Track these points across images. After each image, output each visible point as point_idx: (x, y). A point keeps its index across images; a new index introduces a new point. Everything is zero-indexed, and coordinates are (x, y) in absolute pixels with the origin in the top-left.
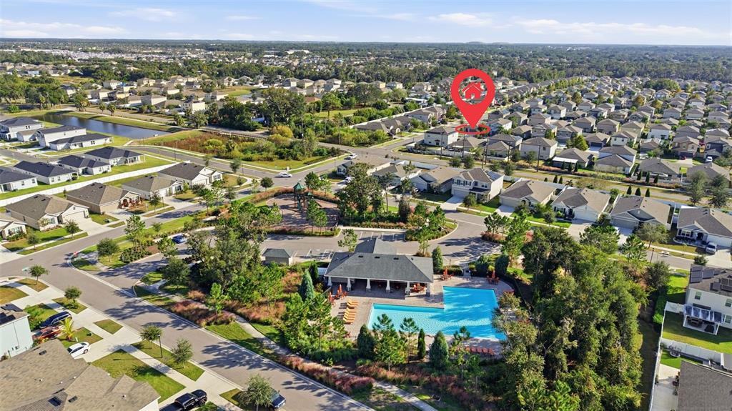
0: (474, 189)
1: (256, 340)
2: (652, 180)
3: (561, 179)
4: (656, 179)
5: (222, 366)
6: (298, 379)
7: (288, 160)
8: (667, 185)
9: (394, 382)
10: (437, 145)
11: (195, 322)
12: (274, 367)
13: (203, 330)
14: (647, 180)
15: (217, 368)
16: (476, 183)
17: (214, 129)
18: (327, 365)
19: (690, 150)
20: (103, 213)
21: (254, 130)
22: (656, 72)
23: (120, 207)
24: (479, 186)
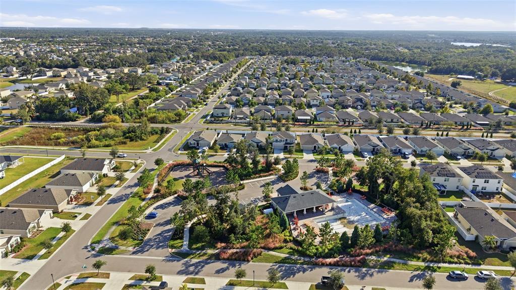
0: (286, 143)
1: (286, 258)
2: (351, 123)
3: (317, 130)
4: (353, 122)
5: (290, 277)
6: (332, 269)
7: (136, 141)
8: (358, 125)
9: (371, 254)
10: (223, 116)
11: (244, 260)
12: (314, 268)
13: (251, 263)
14: (349, 124)
15: (288, 279)
16: (286, 140)
17: (37, 123)
18: (335, 258)
19: (349, 103)
20: (62, 211)
21: (75, 120)
22: (281, 51)
23: (68, 203)
24: (288, 141)
